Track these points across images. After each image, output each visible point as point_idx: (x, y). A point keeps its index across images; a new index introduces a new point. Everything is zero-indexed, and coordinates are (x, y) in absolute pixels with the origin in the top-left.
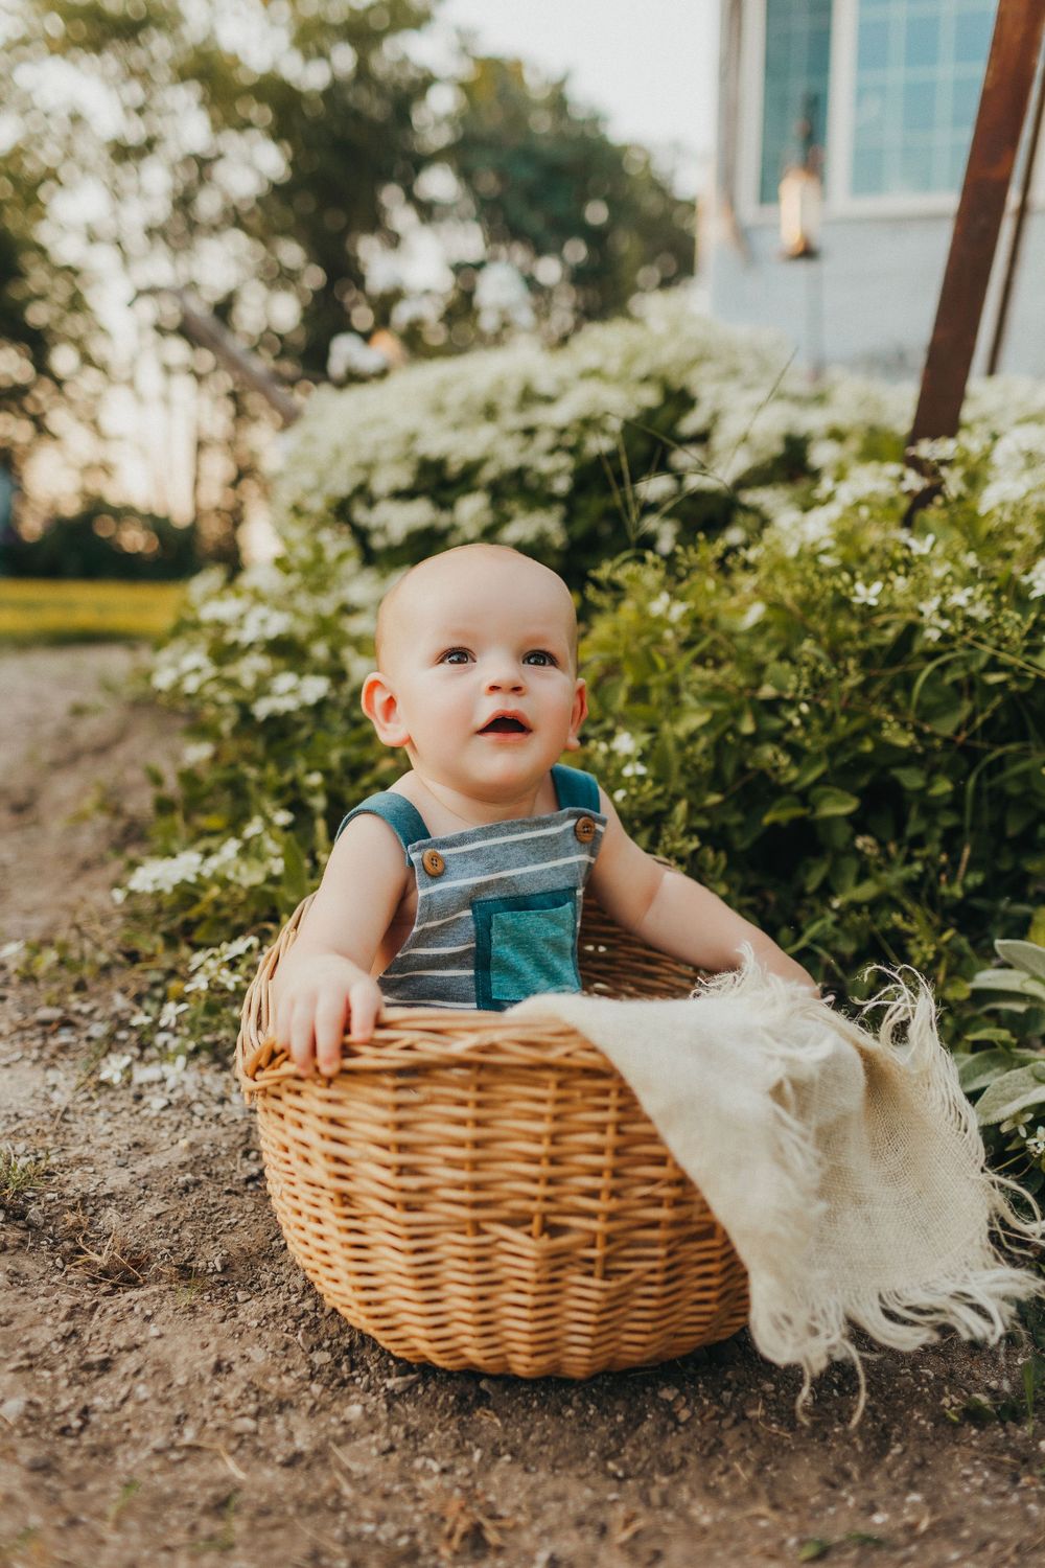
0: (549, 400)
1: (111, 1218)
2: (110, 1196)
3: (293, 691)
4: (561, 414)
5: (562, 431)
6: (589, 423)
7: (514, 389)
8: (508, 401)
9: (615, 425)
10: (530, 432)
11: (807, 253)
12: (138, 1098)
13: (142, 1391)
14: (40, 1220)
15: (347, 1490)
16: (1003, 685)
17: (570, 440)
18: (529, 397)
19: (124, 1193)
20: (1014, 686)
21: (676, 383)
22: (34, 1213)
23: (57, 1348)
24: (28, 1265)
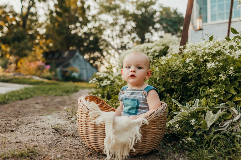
0: (151, 49)
1: (67, 132)
2: (68, 130)
3: (106, 83)
4: (152, 51)
5: (152, 53)
6: (155, 51)
7: (146, 47)
8: (145, 49)
9: (158, 51)
10: (148, 53)
11: (200, 29)
12: (76, 123)
13: (63, 143)
14: (59, 131)
15: (80, 151)
16: (182, 74)
17: (152, 54)
18: (148, 49)
19: (70, 130)
20: (184, 74)
21: (167, 45)
22: (59, 130)
23: (56, 140)
24: (56, 134)
